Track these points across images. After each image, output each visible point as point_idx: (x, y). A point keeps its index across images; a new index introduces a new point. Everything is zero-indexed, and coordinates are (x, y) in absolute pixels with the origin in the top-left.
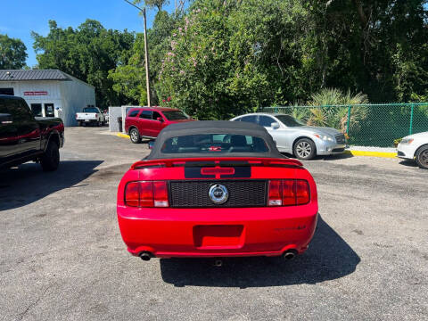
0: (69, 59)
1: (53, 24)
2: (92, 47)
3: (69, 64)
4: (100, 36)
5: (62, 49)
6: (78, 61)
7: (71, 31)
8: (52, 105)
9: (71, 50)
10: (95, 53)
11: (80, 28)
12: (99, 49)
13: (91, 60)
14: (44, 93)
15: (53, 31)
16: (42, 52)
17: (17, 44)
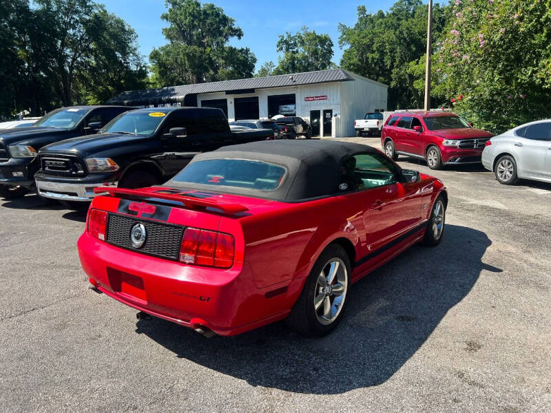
0: (373, 52)
1: (362, 10)
2: (401, 33)
3: (373, 59)
4: (416, 16)
5: (366, 41)
6: (382, 53)
7: (381, 15)
8: (330, 111)
9: (376, 40)
10: (405, 39)
11: (392, 9)
12: (410, 33)
13: (398, 50)
14: (324, 98)
15: (361, 19)
16: (347, 47)
17: (324, 41)
